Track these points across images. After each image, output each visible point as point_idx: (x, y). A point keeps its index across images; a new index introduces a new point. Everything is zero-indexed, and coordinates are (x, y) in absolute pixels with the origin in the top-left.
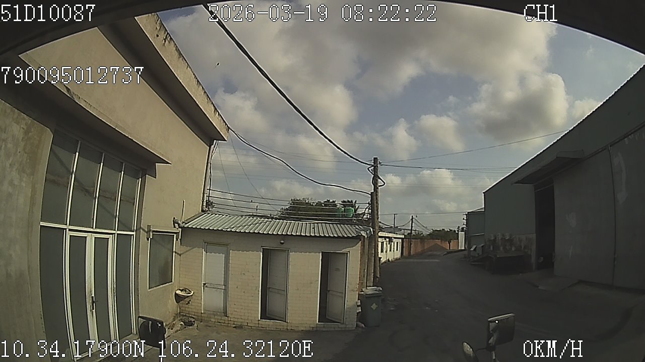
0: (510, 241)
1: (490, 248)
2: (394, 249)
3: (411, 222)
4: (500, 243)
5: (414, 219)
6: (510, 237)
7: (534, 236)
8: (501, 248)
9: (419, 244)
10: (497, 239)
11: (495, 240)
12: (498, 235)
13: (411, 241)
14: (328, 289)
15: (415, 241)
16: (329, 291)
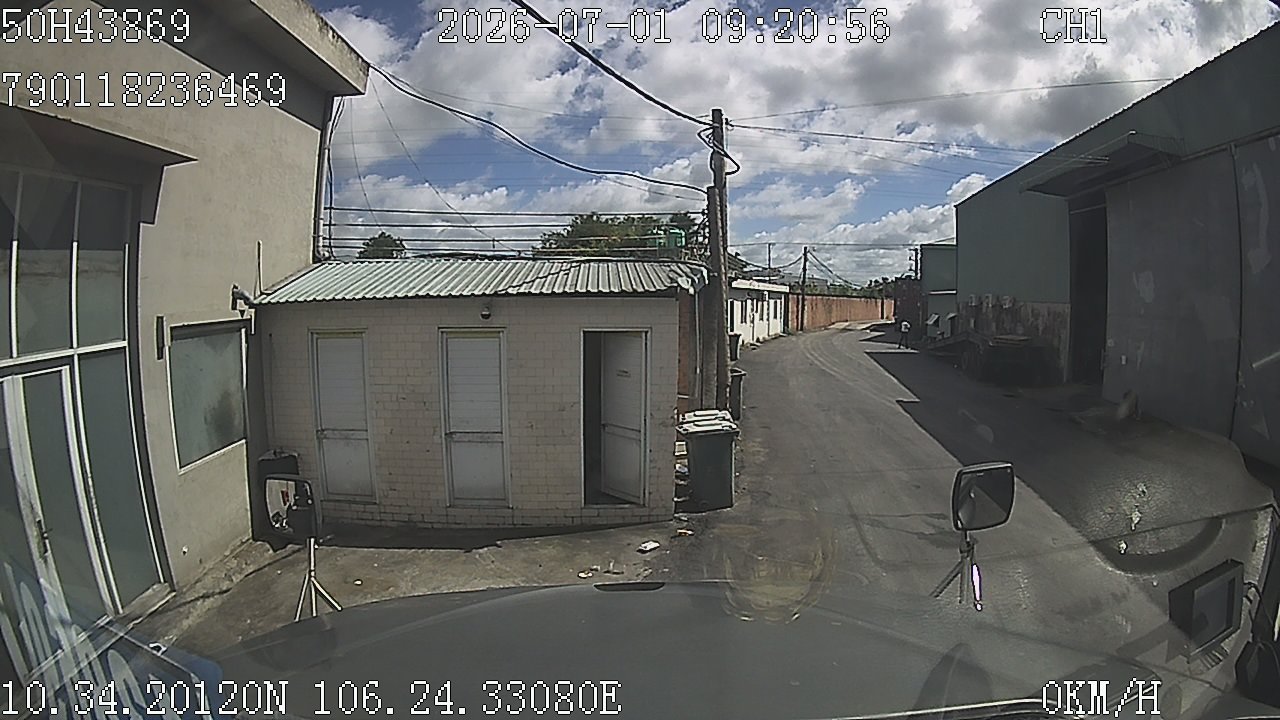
0: (1014, 312)
1: (969, 321)
2: (768, 314)
3: (803, 260)
4: (991, 316)
5: (808, 254)
6: (1013, 305)
7: (1067, 308)
8: (994, 325)
9: (820, 305)
10: (985, 304)
11: (979, 307)
12: (987, 297)
13: (803, 300)
14: (603, 422)
15: (812, 300)
16: (604, 426)
